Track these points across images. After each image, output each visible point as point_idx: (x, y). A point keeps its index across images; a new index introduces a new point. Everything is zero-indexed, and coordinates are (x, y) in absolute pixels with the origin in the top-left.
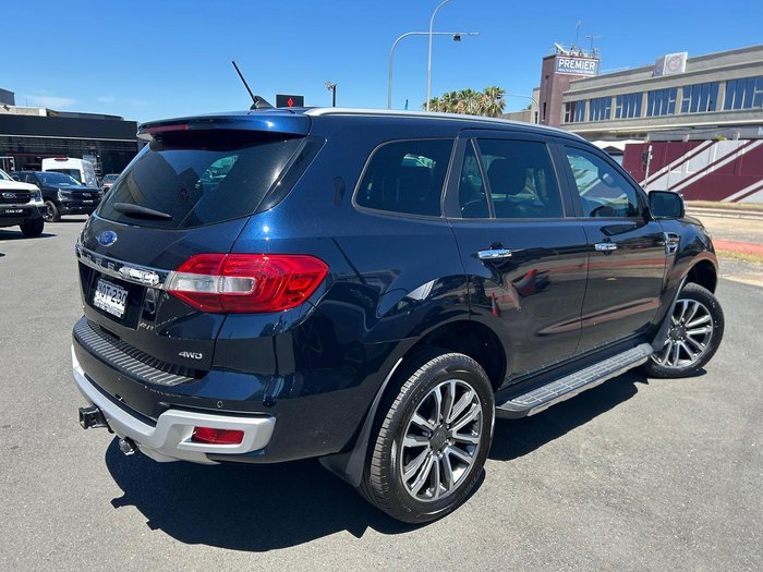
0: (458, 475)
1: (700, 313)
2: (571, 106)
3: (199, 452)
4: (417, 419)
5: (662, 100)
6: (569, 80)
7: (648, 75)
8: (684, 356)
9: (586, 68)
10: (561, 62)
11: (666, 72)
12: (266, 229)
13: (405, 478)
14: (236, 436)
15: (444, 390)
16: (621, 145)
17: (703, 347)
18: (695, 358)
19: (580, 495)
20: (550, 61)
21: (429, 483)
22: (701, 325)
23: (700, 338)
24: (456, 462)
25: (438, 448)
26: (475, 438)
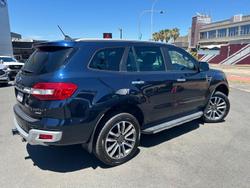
0: (127, 151)
1: (221, 102)
2: (202, 34)
3: (42, 142)
4: (111, 133)
5: (233, 31)
6: (202, 25)
7: (228, 23)
8: (216, 115)
9: (207, 21)
10: (199, 19)
11: (235, 21)
12: (61, 75)
13: (108, 151)
14: (50, 137)
15: (121, 125)
16: (219, 46)
17: (223, 113)
18: (220, 116)
19: (168, 158)
20: (195, 19)
21: (117, 153)
22: (222, 106)
23: (222, 110)
24: (127, 148)
25: (119, 142)
26: (134, 140)
